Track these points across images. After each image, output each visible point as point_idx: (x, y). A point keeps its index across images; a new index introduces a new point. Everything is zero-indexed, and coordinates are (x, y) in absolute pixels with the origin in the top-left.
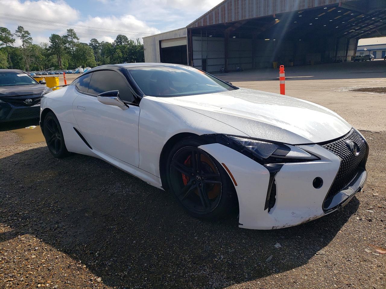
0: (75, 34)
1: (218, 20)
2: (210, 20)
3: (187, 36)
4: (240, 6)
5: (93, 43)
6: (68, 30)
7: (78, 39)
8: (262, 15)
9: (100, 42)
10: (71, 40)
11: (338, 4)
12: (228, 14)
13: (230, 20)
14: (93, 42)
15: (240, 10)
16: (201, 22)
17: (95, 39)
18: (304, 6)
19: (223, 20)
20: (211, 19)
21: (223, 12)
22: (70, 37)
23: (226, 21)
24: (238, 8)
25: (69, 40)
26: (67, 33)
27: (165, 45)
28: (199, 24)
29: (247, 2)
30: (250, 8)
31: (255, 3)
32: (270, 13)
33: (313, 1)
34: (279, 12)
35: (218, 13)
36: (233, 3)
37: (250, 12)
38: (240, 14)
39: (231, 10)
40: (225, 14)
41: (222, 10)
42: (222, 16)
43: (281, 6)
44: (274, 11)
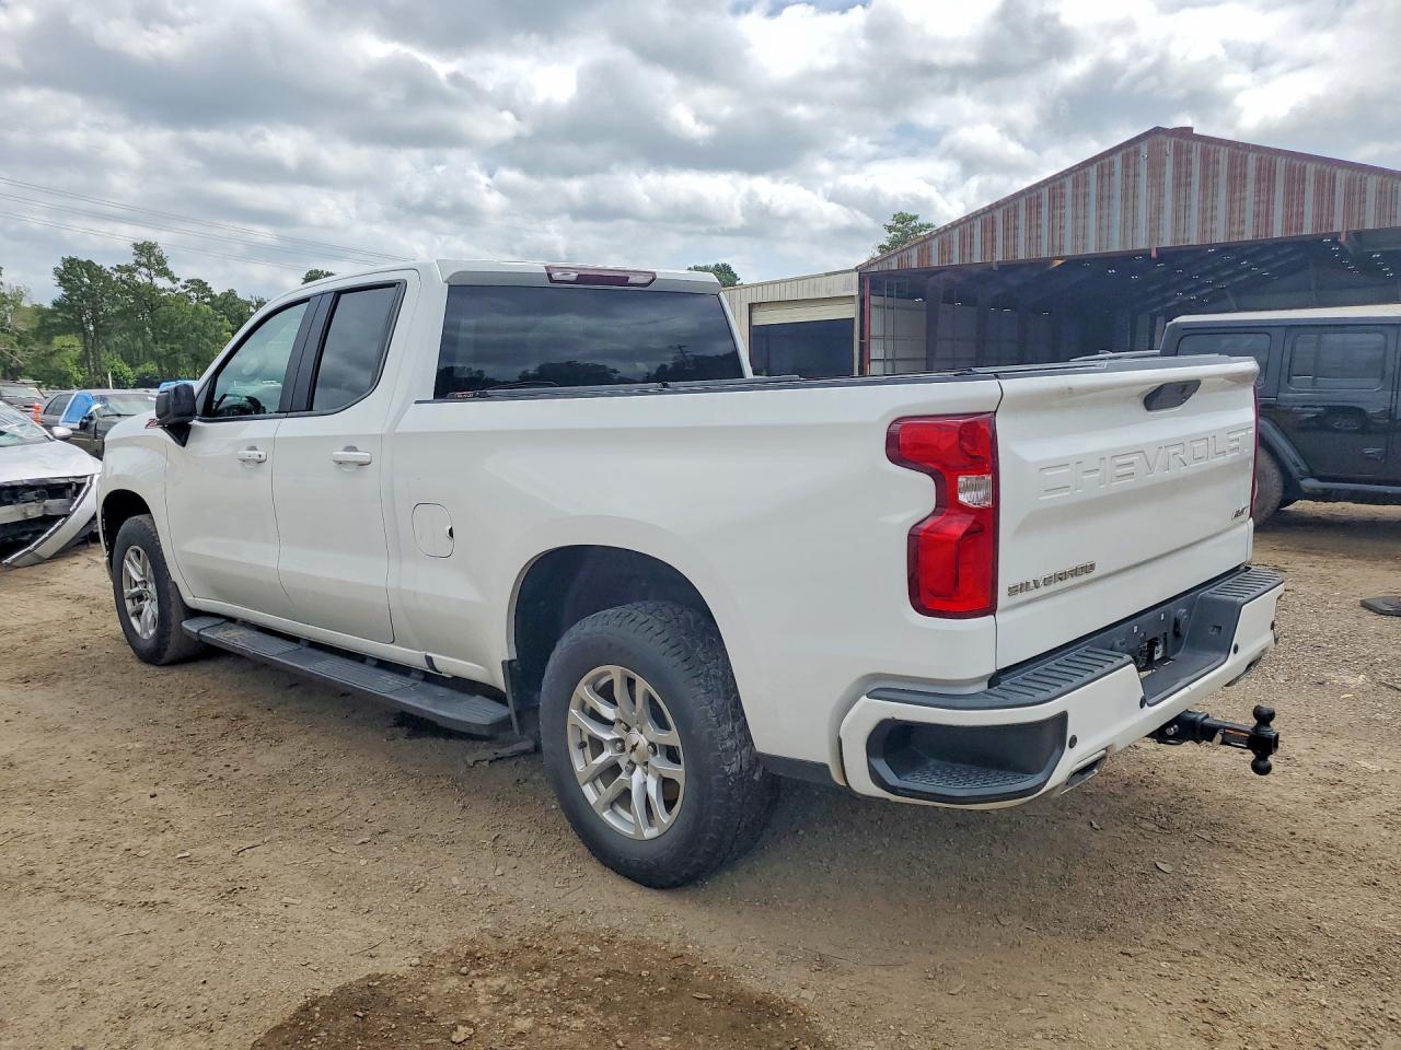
0: (161, 261)
1: (971, 255)
2: (942, 258)
3: (855, 292)
4: (1045, 221)
5: (192, 294)
6: (136, 246)
7: (174, 280)
8: (1116, 246)
9: (217, 291)
10: (147, 280)
11: (1339, 234)
12: (1006, 238)
13: (1011, 254)
14: (193, 290)
15: (1045, 231)
17: (200, 281)
18: (1243, 233)
19: (988, 255)
20: (945, 249)
21: (989, 235)
22: (144, 270)
23: (999, 257)
24: (1038, 226)
25: (140, 280)
26: (135, 257)
27: (764, 318)
28: (900, 260)
29: (1069, 211)
30: (1076, 228)
31: (1093, 215)
32: (1142, 245)
33: (1268, 224)
34: (1167, 243)
35: (972, 236)
36: (1022, 213)
37: (1076, 237)
38: (1045, 241)
39: (1016, 228)
40: (993, 240)
41: (984, 229)
42: (983, 243)
43: (1176, 230)
44: (1151, 240)
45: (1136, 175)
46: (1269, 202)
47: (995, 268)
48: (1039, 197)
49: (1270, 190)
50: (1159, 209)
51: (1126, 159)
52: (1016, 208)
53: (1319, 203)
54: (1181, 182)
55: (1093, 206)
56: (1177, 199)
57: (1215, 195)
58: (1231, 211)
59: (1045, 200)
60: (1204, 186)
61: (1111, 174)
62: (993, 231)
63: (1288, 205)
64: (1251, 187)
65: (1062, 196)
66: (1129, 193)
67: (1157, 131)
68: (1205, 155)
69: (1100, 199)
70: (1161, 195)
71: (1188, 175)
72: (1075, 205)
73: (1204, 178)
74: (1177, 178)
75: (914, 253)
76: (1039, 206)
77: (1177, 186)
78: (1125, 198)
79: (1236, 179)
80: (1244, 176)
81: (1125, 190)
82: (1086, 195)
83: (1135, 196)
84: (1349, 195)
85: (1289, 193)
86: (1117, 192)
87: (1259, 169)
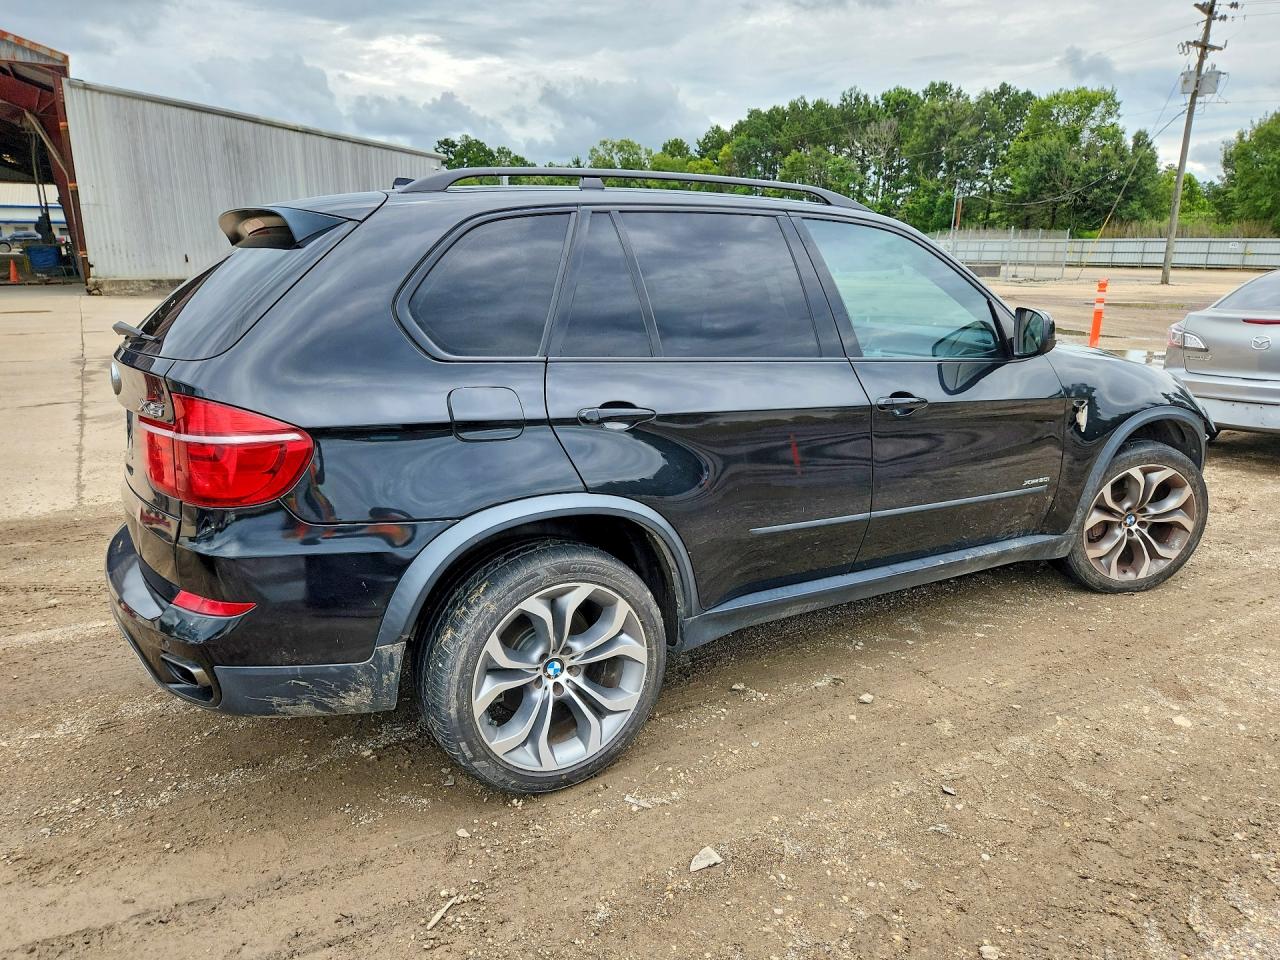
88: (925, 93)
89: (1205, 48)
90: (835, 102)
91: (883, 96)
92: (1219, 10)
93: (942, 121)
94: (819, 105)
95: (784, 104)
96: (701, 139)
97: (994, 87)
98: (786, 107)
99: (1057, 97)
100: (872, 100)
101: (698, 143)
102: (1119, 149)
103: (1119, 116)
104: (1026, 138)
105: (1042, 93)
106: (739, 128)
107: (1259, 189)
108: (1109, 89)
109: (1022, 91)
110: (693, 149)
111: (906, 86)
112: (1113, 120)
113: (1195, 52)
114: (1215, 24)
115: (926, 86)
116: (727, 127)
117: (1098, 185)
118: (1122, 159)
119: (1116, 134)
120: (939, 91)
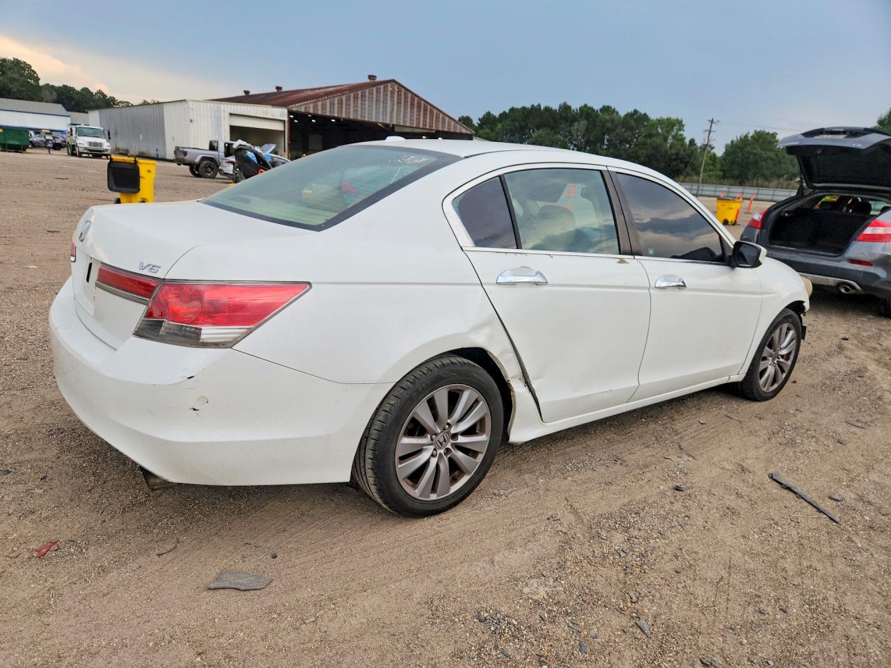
1: (333, 112)
2: (322, 109)
4: (359, 105)
12: (346, 108)
13: (348, 115)
15: (359, 109)
16: (309, 107)
19: (340, 114)
21: (340, 105)
23: (344, 116)
24: (357, 106)
28: (306, 108)
29: (367, 103)
30: (369, 110)
31: (374, 106)
32: (388, 122)
33: (419, 122)
34: (395, 123)
35: (334, 104)
36: (352, 99)
37: (369, 114)
38: (359, 112)
39: (349, 105)
40: (342, 108)
41: (338, 103)
42: (338, 108)
43: (397, 119)
44: (391, 120)
45: (387, 95)
46: (419, 115)
47: (342, 120)
48: (358, 94)
49: (420, 111)
50: (392, 110)
51: (384, 87)
52: (350, 96)
53: (430, 119)
54: (399, 103)
55: (374, 102)
56: (397, 107)
57: (407, 109)
58: (411, 116)
59: (359, 96)
60: (405, 106)
61: (380, 93)
62: (342, 104)
63: (424, 117)
64: (415, 109)
65: (365, 96)
66: (385, 102)
67: (393, 81)
68: (405, 94)
69: (376, 101)
70: (393, 105)
71: (401, 100)
72: (369, 101)
73: (405, 102)
74: (398, 100)
75: (311, 106)
76: (357, 98)
77: (398, 102)
78: (384, 102)
79: (412, 104)
80: (414, 105)
81: (384, 99)
82: (372, 98)
83: (386, 103)
84: (436, 117)
85: (424, 114)
86: (382, 100)
87: (418, 103)
88: (601, 110)
89: (710, 132)
90: (555, 106)
91: (580, 108)
92: (715, 121)
93: (609, 125)
94: (548, 109)
95: (528, 106)
96: (481, 116)
97: (631, 110)
98: (530, 107)
99: (659, 120)
100: (572, 109)
101: (479, 119)
102: (683, 144)
103: (684, 131)
104: (645, 136)
105: (654, 116)
106: (503, 115)
107: (735, 166)
108: (680, 119)
109: (643, 113)
110: (476, 122)
111: (589, 105)
112: (681, 132)
113: (708, 133)
114: (713, 125)
115: (601, 107)
116: (496, 113)
117: (675, 160)
118: (685, 150)
119: (683, 139)
120: (606, 109)
